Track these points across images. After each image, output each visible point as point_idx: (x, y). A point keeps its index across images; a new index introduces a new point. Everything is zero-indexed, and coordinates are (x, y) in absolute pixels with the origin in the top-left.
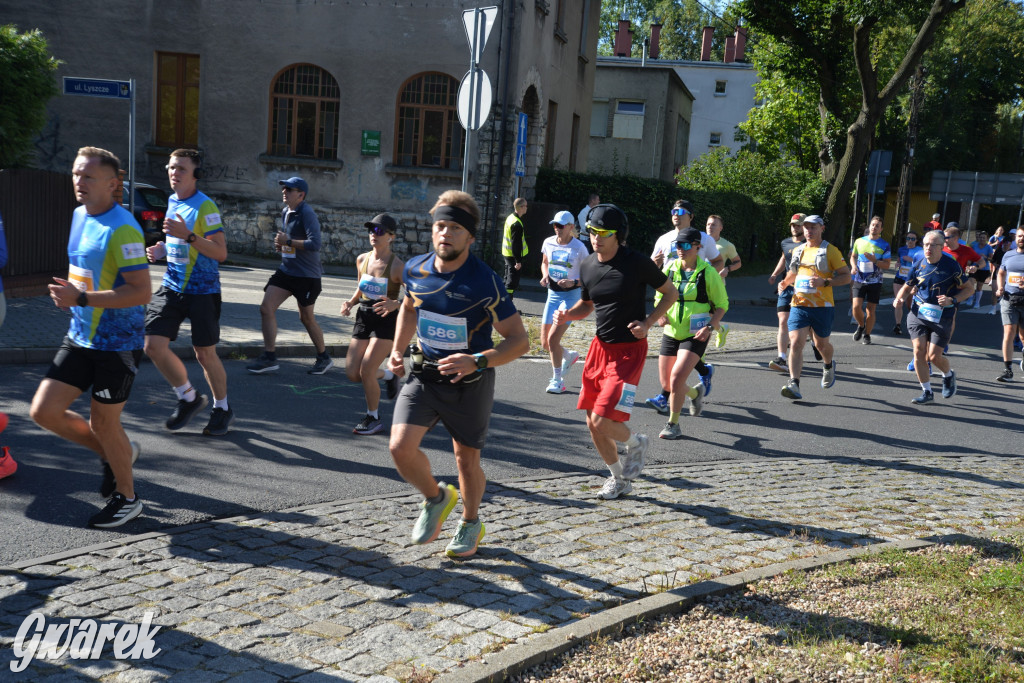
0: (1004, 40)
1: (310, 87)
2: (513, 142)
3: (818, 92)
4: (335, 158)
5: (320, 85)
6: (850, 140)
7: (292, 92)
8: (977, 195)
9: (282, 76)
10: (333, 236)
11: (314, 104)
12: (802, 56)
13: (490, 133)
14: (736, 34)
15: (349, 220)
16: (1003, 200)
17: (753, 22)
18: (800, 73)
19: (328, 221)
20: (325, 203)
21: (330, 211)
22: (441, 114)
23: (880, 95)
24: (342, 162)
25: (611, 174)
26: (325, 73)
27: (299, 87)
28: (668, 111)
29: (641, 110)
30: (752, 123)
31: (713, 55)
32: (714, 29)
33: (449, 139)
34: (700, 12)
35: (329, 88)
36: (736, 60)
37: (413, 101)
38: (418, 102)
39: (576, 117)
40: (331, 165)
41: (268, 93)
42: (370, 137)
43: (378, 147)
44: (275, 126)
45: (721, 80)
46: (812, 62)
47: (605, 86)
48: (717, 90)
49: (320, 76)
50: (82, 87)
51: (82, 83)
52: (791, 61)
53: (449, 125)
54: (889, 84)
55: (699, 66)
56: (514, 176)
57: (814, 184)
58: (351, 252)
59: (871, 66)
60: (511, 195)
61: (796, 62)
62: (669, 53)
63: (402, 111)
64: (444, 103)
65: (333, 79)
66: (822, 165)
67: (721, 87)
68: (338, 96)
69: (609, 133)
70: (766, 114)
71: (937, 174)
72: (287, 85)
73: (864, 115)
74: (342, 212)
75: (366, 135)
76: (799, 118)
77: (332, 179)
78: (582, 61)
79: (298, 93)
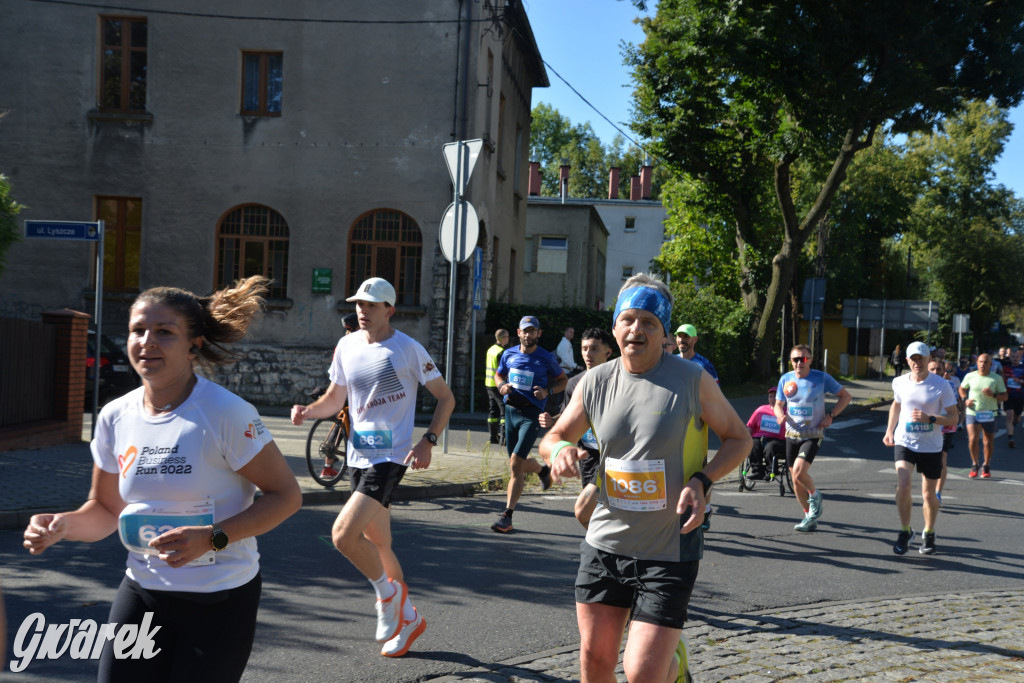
0: (886, 180)
1: (258, 227)
2: (468, 275)
3: (735, 226)
4: (284, 297)
5: (268, 225)
6: (776, 270)
7: (238, 233)
8: (887, 321)
9: (228, 216)
10: (284, 376)
11: (262, 244)
12: (719, 191)
13: (445, 268)
14: (642, 174)
15: (299, 361)
16: (911, 325)
17: (670, 161)
18: (717, 208)
19: (277, 361)
20: (274, 343)
21: (279, 351)
22: (393, 251)
23: (801, 227)
24: (291, 301)
25: (560, 305)
26: (274, 214)
27: (245, 226)
28: (590, 245)
29: (564, 245)
30: (665, 257)
31: (620, 194)
32: (620, 169)
33: (402, 275)
34: (603, 155)
35: (277, 228)
36: (644, 198)
37: (365, 238)
38: (370, 238)
39: (513, 252)
40: (281, 304)
41: (213, 234)
42: (320, 275)
43: (330, 283)
44: (221, 267)
45: (631, 217)
46: (727, 198)
47: (535, 222)
48: (627, 226)
49: (268, 216)
50: (46, 230)
51: (45, 226)
52: (709, 197)
53: (403, 261)
54: (809, 216)
55: (608, 203)
56: (469, 310)
57: (737, 312)
58: (302, 392)
59: (791, 199)
60: (467, 328)
61: (712, 198)
62: (576, 192)
63: (353, 248)
64: (396, 239)
65: (283, 219)
66: (744, 294)
67: (630, 223)
68: (288, 234)
69: (534, 268)
70: (677, 248)
71: (847, 302)
72: (233, 226)
73: (788, 246)
74: (293, 351)
75: (316, 273)
76: (710, 252)
77: (282, 318)
78: (517, 197)
79: (245, 232)
